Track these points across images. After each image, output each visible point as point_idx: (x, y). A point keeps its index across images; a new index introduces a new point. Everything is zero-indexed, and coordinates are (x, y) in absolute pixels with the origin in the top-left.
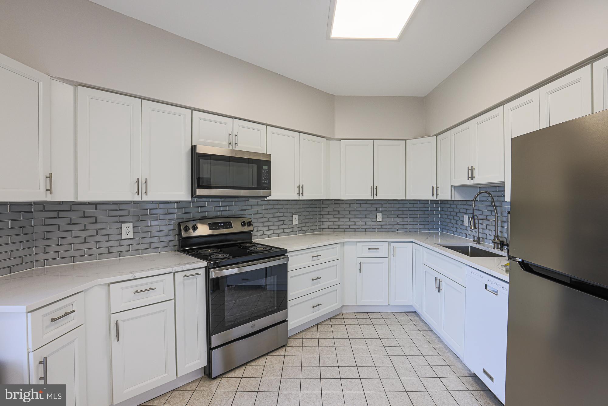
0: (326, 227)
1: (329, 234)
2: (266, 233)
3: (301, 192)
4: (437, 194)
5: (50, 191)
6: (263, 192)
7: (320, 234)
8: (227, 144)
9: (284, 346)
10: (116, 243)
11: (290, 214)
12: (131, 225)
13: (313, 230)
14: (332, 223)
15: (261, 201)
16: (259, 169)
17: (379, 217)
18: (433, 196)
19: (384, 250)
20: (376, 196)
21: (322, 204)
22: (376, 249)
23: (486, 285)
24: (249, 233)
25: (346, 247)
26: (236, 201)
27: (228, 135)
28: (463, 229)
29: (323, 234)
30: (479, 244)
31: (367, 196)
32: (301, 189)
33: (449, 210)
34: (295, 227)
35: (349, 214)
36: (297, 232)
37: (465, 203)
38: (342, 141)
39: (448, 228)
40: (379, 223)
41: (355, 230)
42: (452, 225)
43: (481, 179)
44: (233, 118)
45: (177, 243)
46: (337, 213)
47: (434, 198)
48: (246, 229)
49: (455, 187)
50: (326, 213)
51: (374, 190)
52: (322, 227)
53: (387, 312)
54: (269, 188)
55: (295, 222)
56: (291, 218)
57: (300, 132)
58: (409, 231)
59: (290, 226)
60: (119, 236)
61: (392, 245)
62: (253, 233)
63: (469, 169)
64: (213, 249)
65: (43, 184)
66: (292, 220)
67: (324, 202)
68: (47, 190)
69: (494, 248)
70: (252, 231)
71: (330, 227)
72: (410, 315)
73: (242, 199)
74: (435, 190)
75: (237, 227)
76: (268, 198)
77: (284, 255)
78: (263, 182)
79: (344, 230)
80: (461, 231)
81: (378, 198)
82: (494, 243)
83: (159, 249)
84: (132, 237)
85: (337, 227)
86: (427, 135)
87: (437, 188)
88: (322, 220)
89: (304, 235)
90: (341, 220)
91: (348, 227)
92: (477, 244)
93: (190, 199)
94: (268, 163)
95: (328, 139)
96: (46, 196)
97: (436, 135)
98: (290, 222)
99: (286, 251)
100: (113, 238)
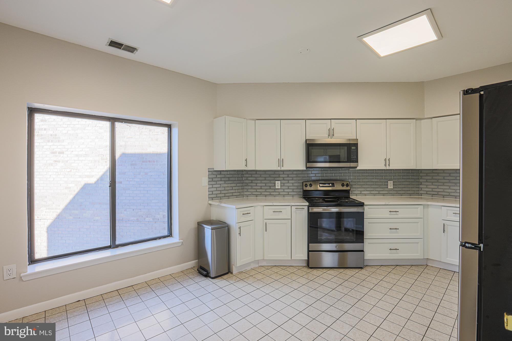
0: (425, 192)
2: (363, 192)
3: (388, 164)
5: (246, 165)
6: (352, 165)
7: (419, 198)
8: (327, 136)
9: (362, 268)
10: (273, 190)
11: (386, 181)
12: (279, 182)
13: (410, 194)
14: (430, 190)
16: (349, 149)
21: (420, 173)
24: (348, 191)
25: (431, 210)
27: (328, 130)
29: (421, 198)
32: (388, 161)
34: (391, 191)
35: (450, 182)
36: (393, 195)
38: (433, 119)
44: (331, 119)
45: (302, 193)
46: (436, 181)
48: (345, 188)
50: (425, 180)
52: (421, 192)
54: (357, 161)
55: (391, 187)
56: (386, 183)
57: (387, 119)
59: (386, 189)
60: (275, 187)
62: (351, 192)
64: (320, 198)
65: (244, 163)
67: (423, 171)
68: (245, 165)
70: (350, 190)
71: (428, 193)
73: (343, 169)
75: (338, 187)
77: (362, 206)
78: (352, 157)
83: (293, 196)
84: (280, 188)
85: (436, 193)
88: (421, 186)
89: (399, 197)
90: (440, 187)
93: (305, 169)
94: (356, 145)
95: (418, 119)
96: (245, 168)
98: (386, 186)
99: (364, 204)
100: (272, 188)
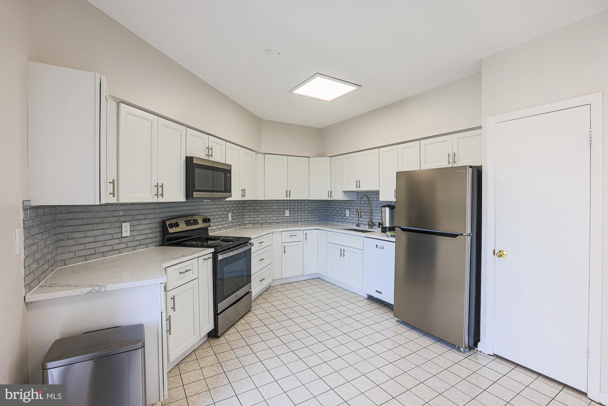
0: (248, 222)
1: (250, 228)
3: (244, 194)
4: (331, 196)
6: (227, 195)
8: (205, 155)
9: (249, 311)
10: (117, 241)
11: (226, 213)
12: (128, 224)
13: (240, 225)
14: (252, 219)
15: (210, 201)
16: (226, 176)
17: (287, 213)
18: (328, 197)
19: (300, 235)
20: (290, 197)
21: (245, 204)
22: (294, 235)
23: (377, 245)
25: (274, 236)
26: (195, 202)
27: (205, 149)
28: (345, 219)
29: (245, 228)
30: (359, 227)
31: (283, 197)
32: (244, 192)
33: (334, 206)
34: (230, 223)
35: (266, 211)
37: (347, 202)
38: (265, 155)
39: (333, 219)
40: (287, 218)
41: (270, 223)
42: (336, 217)
43: (364, 188)
44: (208, 135)
46: (256, 210)
47: (329, 199)
48: (207, 224)
49: (345, 192)
50: (248, 211)
51: (288, 193)
52: (245, 222)
53: (301, 281)
54: (230, 191)
55: (230, 219)
57: (242, 147)
58: (308, 222)
59: (227, 222)
60: (120, 234)
61: (305, 232)
62: (209, 228)
63: (357, 182)
64: (196, 241)
66: (228, 217)
69: (369, 228)
70: (209, 226)
71: (251, 222)
72: (317, 280)
74: (330, 193)
75: (201, 225)
76: (227, 199)
77: (248, 242)
78: (228, 186)
79: (262, 224)
80: (344, 220)
81: (291, 199)
82: (369, 225)
83: (146, 245)
84: (129, 235)
85: (256, 222)
86: (323, 156)
87: (331, 192)
88: (245, 216)
89: (238, 229)
90: (259, 216)
91: (264, 221)
92: (357, 227)
93: (185, 200)
94: (230, 172)
95: (257, 152)
96: (111, 199)
97: (331, 157)
98: (226, 219)
99: (250, 239)
100: (115, 236)
